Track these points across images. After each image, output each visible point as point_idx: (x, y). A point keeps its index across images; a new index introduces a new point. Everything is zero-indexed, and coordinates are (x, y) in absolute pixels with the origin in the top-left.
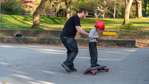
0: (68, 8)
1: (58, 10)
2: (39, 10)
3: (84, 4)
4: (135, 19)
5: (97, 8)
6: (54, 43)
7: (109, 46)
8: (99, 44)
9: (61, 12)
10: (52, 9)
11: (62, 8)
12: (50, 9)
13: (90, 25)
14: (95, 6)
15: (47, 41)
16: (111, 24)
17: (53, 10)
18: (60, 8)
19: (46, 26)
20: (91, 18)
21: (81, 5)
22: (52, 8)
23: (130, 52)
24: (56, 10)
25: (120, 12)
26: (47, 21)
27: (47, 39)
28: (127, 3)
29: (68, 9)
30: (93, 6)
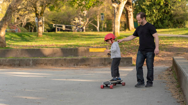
0: (40, 20)
1: (25, 24)
2: (4, 23)
3: (58, 15)
4: (125, 31)
5: (75, 20)
6: (26, 65)
7: (98, 66)
8: (86, 64)
9: (29, 27)
10: (17, 23)
11: (29, 21)
12: (15, 23)
13: (70, 41)
14: (72, 17)
15: (18, 62)
16: (96, 39)
17: (19, 24)
18: (27, 21)
19: (13, 44)
20: (70, 33)
21: (54, 17)
22: (17, 21)
23: (127, 72)
24: (22, 24)
25: (105, 24)
26: (12, 38)
27: (18, 60)
28: (116, 12)
29: (40, 22)
30: (70, 18)
